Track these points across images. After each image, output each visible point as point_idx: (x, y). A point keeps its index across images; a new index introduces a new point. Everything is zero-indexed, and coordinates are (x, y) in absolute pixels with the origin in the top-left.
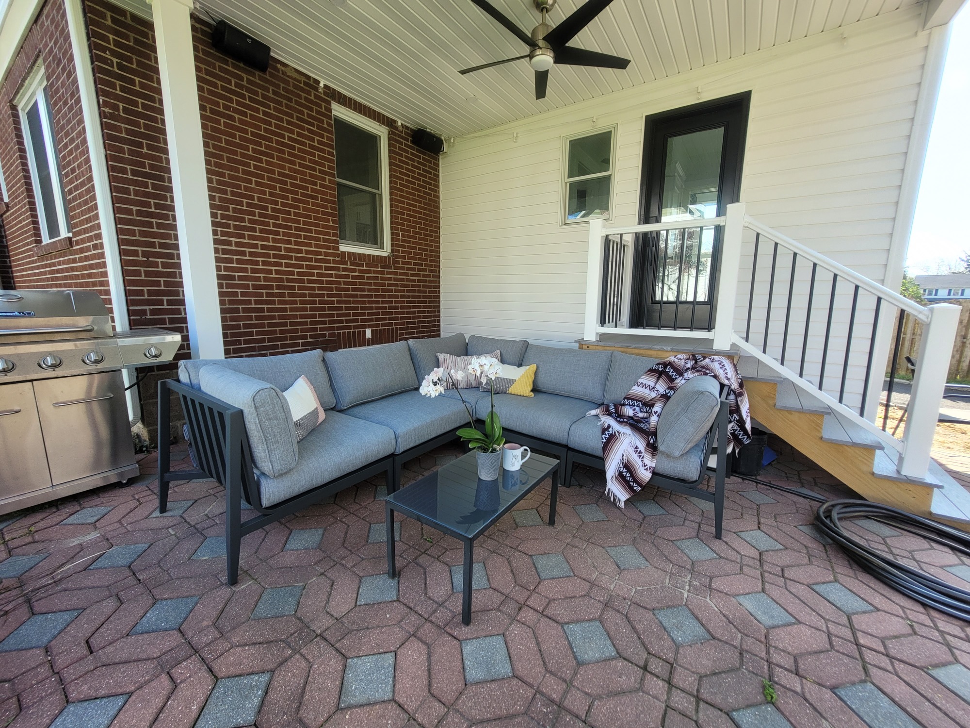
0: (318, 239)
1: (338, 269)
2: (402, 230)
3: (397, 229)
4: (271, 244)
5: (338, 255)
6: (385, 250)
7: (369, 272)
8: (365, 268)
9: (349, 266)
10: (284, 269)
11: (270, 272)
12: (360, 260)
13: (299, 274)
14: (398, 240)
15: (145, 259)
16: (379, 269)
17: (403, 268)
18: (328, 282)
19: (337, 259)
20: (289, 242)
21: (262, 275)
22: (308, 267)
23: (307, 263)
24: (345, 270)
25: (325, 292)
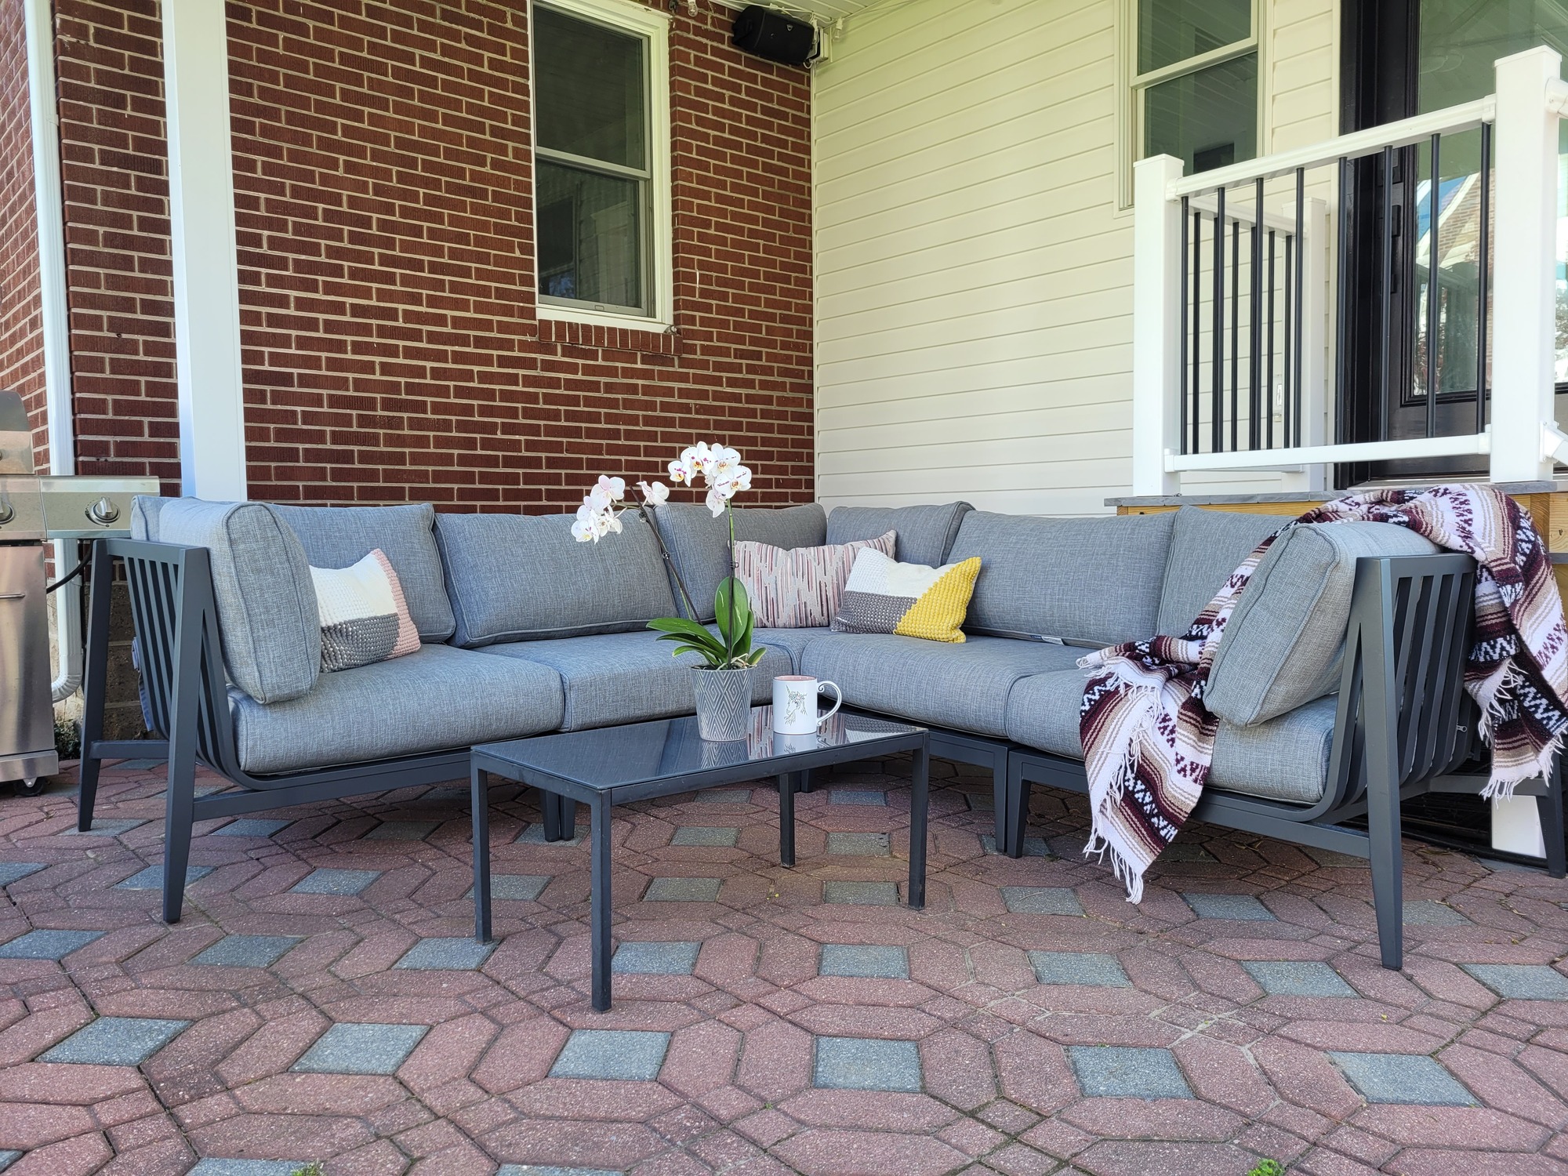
0: (484, 292)
1: (530, 364)
2: (702, 265)
3: (689, 263)
4: (374, 303)
5: (531, 330)
6: (659, 318)
7: (611, 372)
8: (600, 362)
9: (559, 358)
10: (401, 361)
11: (369, 367)
12: (587, 340)
13: (437, 373)
14: (691, 291)
15: (114, 335)
16: (639, 366)
17: (704, 365)
18: (506, 396)
19: (529, 338)
20: (416, 299)
21: (351, 376)
22: (459, 358)
23: (457, 348)
24: (548, 366)
25: (499, 420)
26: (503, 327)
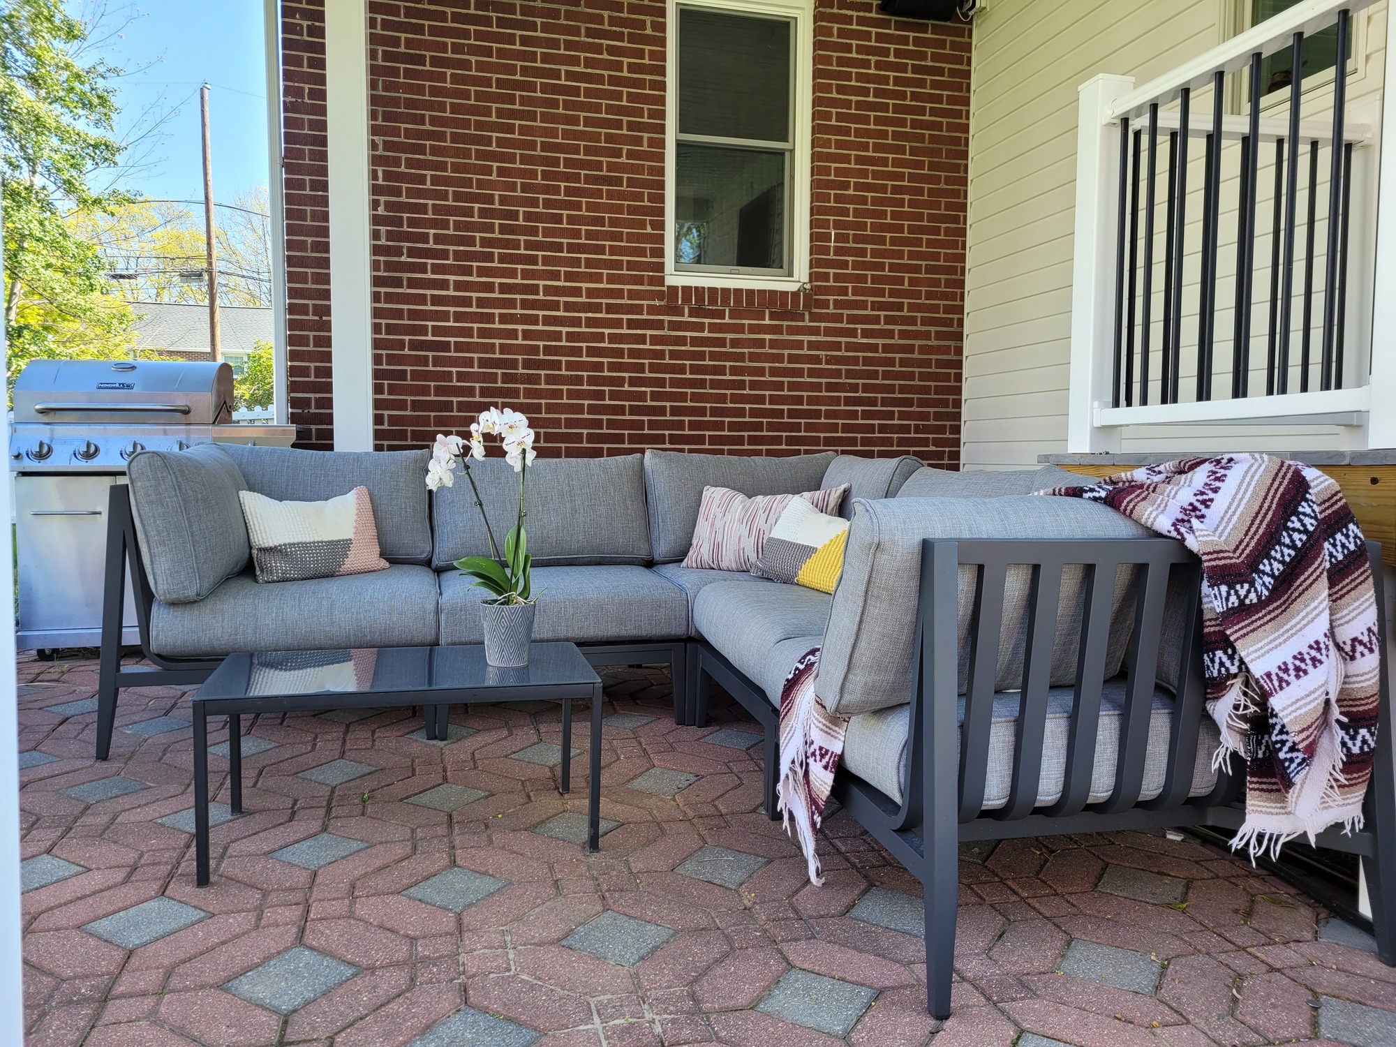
0: (617, 265)
1: (659, 325)
2: (837, 225)
3: (825, 224)
4: (519, 281)
5: (660, 296)
6: (796, 277)
7: (739, 329)
8: (727, 320)
9: (686, 318)
10: (540, 327)
11: (513, 334)
12: (713, 301)
13: (571, 336)
14: (826, 250)
15: (317, 318)
16: (767, 322)
17: (839, 318)
18: (634, 353)
19: (657, 303)
20: (555, 276)
21: (497, 342)
22: (591, 323)
23: (590, 315)
24: (675, 326)
25: (626, 375)
26: (633, 295)
